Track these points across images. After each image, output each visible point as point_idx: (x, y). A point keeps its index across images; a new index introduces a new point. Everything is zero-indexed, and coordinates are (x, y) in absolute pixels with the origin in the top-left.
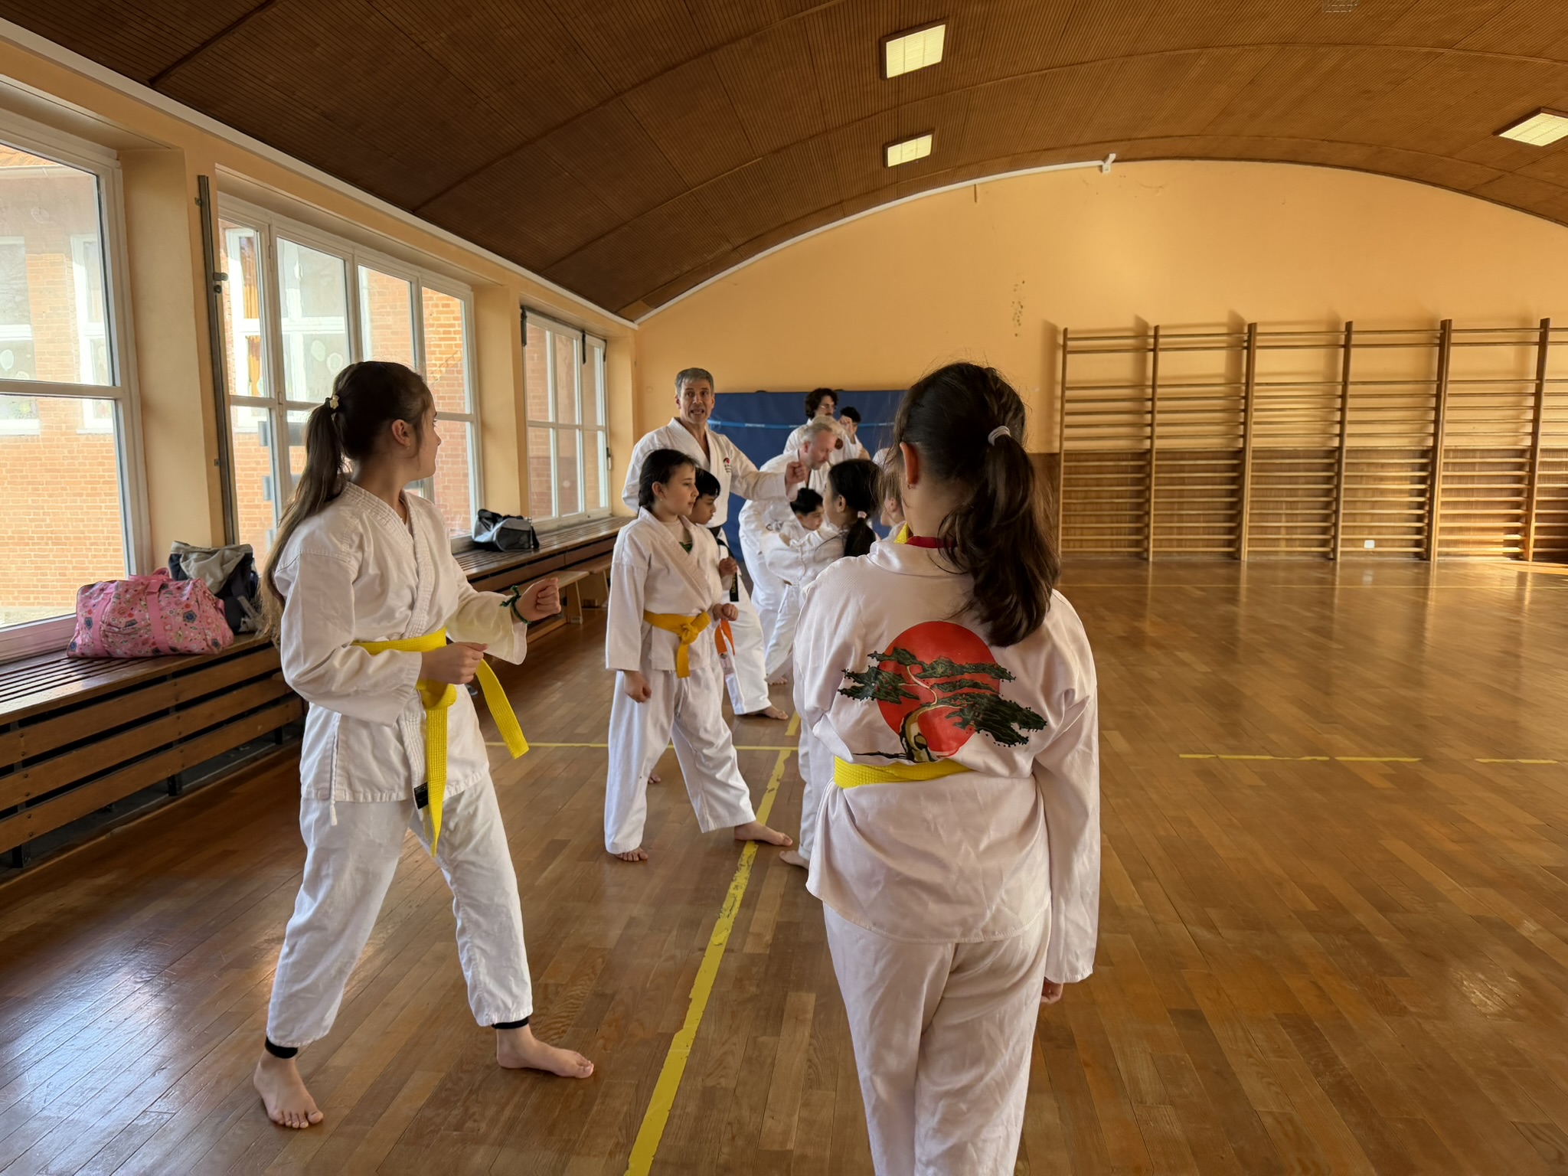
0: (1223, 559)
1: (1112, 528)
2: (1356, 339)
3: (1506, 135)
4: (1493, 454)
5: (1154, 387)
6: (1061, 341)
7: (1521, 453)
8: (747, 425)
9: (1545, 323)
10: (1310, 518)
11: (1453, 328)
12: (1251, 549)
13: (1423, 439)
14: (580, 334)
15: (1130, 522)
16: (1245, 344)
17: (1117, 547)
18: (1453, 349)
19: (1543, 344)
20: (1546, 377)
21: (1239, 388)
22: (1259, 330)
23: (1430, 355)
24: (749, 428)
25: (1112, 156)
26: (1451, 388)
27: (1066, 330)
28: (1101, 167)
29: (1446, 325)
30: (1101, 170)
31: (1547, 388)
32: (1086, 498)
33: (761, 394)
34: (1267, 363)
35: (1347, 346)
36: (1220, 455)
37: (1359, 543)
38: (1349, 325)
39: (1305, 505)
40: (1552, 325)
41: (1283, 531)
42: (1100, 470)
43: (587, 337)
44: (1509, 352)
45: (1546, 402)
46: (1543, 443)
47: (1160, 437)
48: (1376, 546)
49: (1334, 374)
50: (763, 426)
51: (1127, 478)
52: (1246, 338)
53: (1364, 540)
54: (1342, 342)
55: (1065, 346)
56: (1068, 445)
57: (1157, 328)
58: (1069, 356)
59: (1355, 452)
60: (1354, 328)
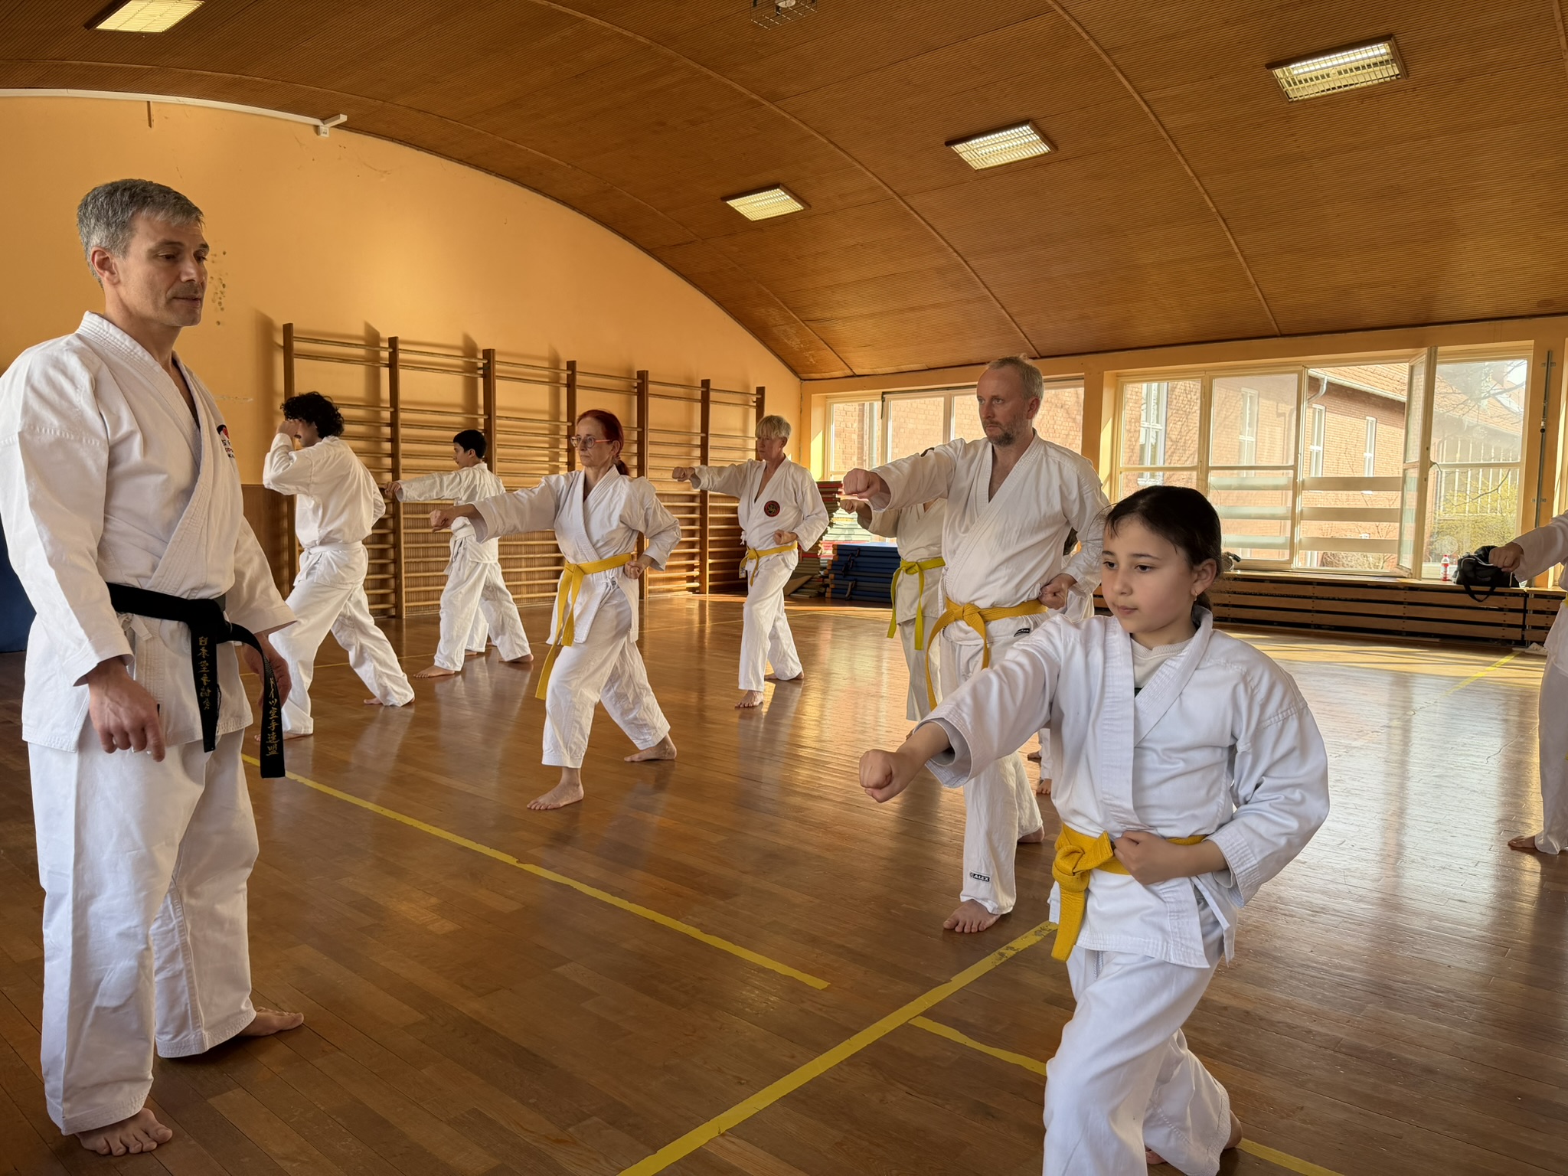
2: (578, 379)
3: (732, 202)
5: (393, 410)
6: (281, 339)
11: (650, 379)
16: (482, 372)
18: (650, 399)
19: (705, 402)
20: (710, 431)
21: (476, 419)
22: (497, 357)
23: (629, 403)
25: (342, 118)
26: (650, 436)
27: (287, 326)
29: (642, 375)
30: (318, 132)
31: (710, 441)
34: (506, 394)
35: (570, 386)
38: (571, 365)
39: (541, 549)
40: (712, 386)
41: (524, 576)
44: (677, 405)
49: (559, 414)
52: (482, 365)
54: (565, 382)
55: (287, 347)
57: (391, 340)
58: (294, 361)
60: (578, 369)
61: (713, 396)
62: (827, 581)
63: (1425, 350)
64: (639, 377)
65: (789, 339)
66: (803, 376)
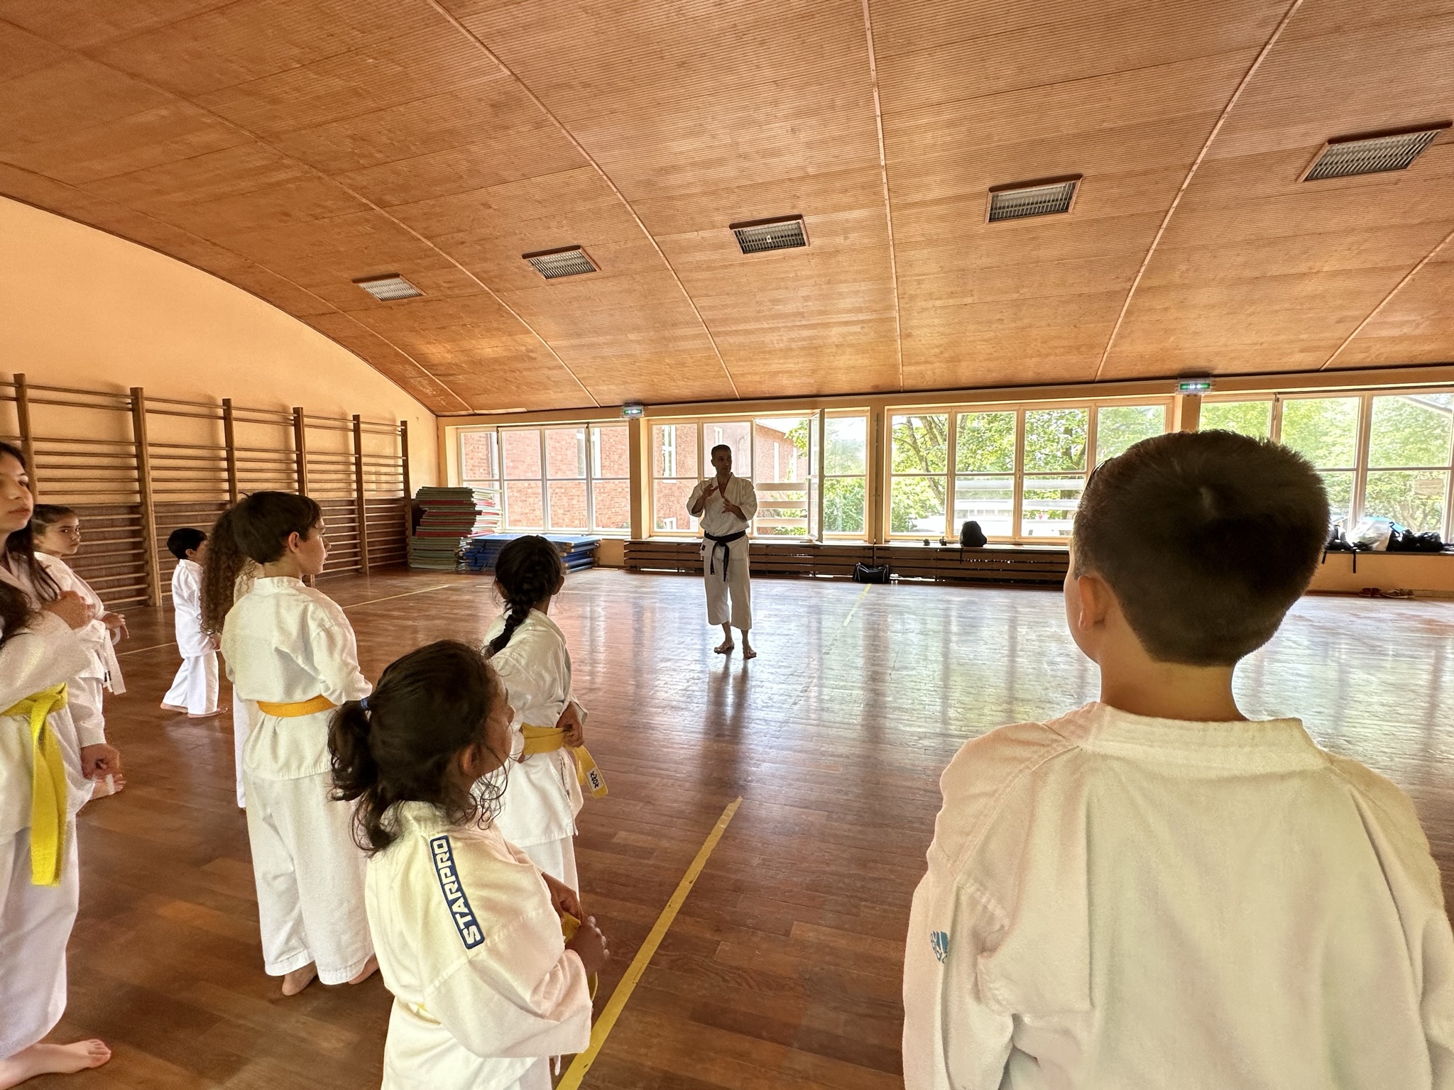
2: (233, 413)
3: (363, 285)
5: (25, 439)
7: (351, 503)
9: (356, 418)
11: (304, 414)
16: (130, 407)
18: (306, 429)
19: (357, 431)
20: (363, 451)
21: (129, 447)
22: (143, 394)
23: (288, 432)
26: (308, 457)
29: (298, 411)
31: (365, 460)
38: (227, 402)
40: (361, 420)
44: (335, 434)
45: (365, 469)
46: (366, 496)
49: (217, 441)
52: (130, 401)
54: (223, 415)
57: (18, 377)
60: (231, 405)
61: (364, 427)
63: (818, 411)
64: (294, 413)
65: (424, 387)
66: (439, 414)
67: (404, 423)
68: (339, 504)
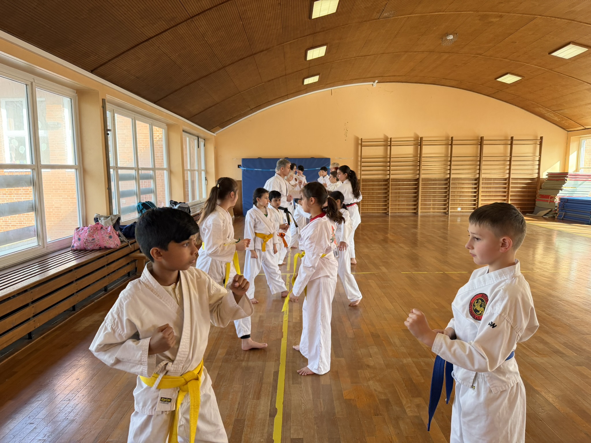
0: (412, 214)
1: (377, 204)
2: (454, 142)
3: (499, 80)
4: (497, 180)
5: (390, 158)
6: (360, 142)
7: (505, 179)
8: (255, 169)
9: (512, 138)
10: (440, 201)
11: (484, 139)
12: (421, 211)
13: (476, 175)
14: (197, 138)
15: (383, 202)
16: (419, 144)
17: (379, 210)
18: (484, 146)
19: (511, 144)
20: (513, 155)
21: (417, 158)
22: (424, 139)
23: (477, 148)
24: (256, 170)
25: (377, 81)
26: (484, 159)
27: (362, 139)
28: (373, 84)
29: (482, 138)
30: (373, 86)
31: (513, 159)
32: (369, 194)
33: (260, 159)
34: (426, 150)
35: (451, 145)
36: (411, 180)
37: (456, 209)
38: (452, 138)
39: (439, 196)
40: (514, 139)
41: (432, 205)
42: (373, 185)
43: (199, 139)
44: (501, 147)
45: (513, 163)
46: (512, 176)
47: (392, 174)
48: (461, 210)
49: (448, 154)
50: (261, 170)
51: (382, 188)
52: (419, 142)
53: (457, 208)
54: (450, 144)
55: (361, 144)
56: (363, 177)
57: (391, 139)
58: (363, 147)
59: (454, 179)
60: (454, 139)
61: (514, 142)
62: (557, 212)
65: (553, 117)
66: (568, 130)
67: (541, 138)
68: (498, 180)
